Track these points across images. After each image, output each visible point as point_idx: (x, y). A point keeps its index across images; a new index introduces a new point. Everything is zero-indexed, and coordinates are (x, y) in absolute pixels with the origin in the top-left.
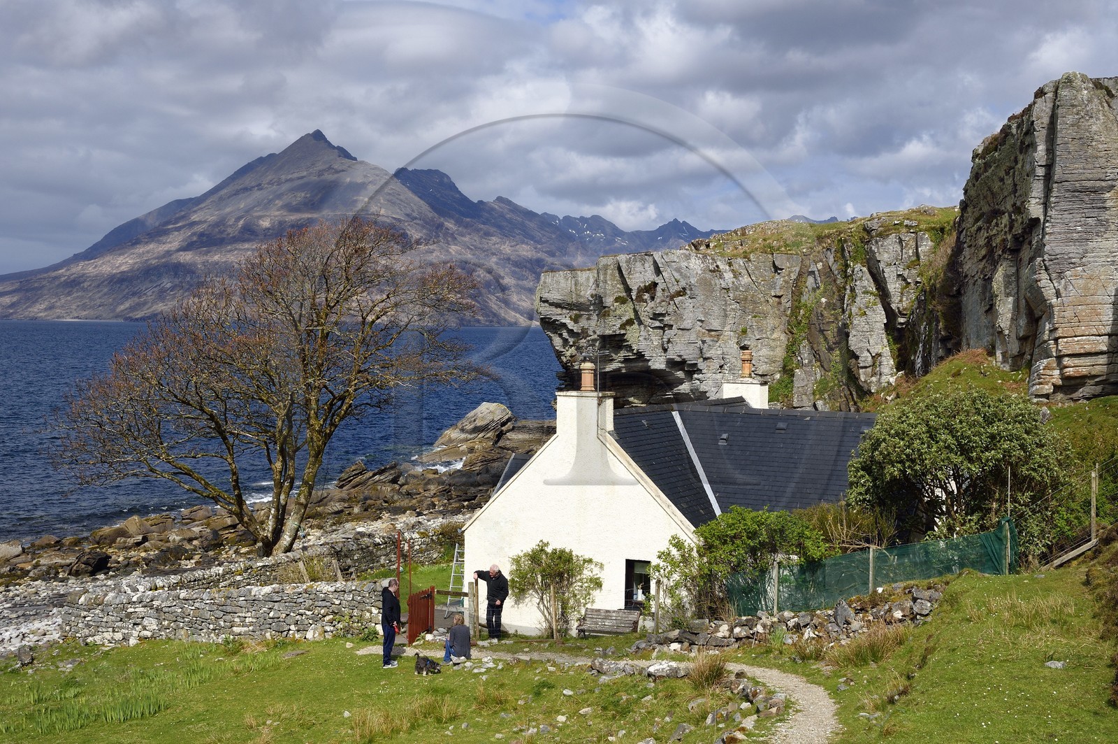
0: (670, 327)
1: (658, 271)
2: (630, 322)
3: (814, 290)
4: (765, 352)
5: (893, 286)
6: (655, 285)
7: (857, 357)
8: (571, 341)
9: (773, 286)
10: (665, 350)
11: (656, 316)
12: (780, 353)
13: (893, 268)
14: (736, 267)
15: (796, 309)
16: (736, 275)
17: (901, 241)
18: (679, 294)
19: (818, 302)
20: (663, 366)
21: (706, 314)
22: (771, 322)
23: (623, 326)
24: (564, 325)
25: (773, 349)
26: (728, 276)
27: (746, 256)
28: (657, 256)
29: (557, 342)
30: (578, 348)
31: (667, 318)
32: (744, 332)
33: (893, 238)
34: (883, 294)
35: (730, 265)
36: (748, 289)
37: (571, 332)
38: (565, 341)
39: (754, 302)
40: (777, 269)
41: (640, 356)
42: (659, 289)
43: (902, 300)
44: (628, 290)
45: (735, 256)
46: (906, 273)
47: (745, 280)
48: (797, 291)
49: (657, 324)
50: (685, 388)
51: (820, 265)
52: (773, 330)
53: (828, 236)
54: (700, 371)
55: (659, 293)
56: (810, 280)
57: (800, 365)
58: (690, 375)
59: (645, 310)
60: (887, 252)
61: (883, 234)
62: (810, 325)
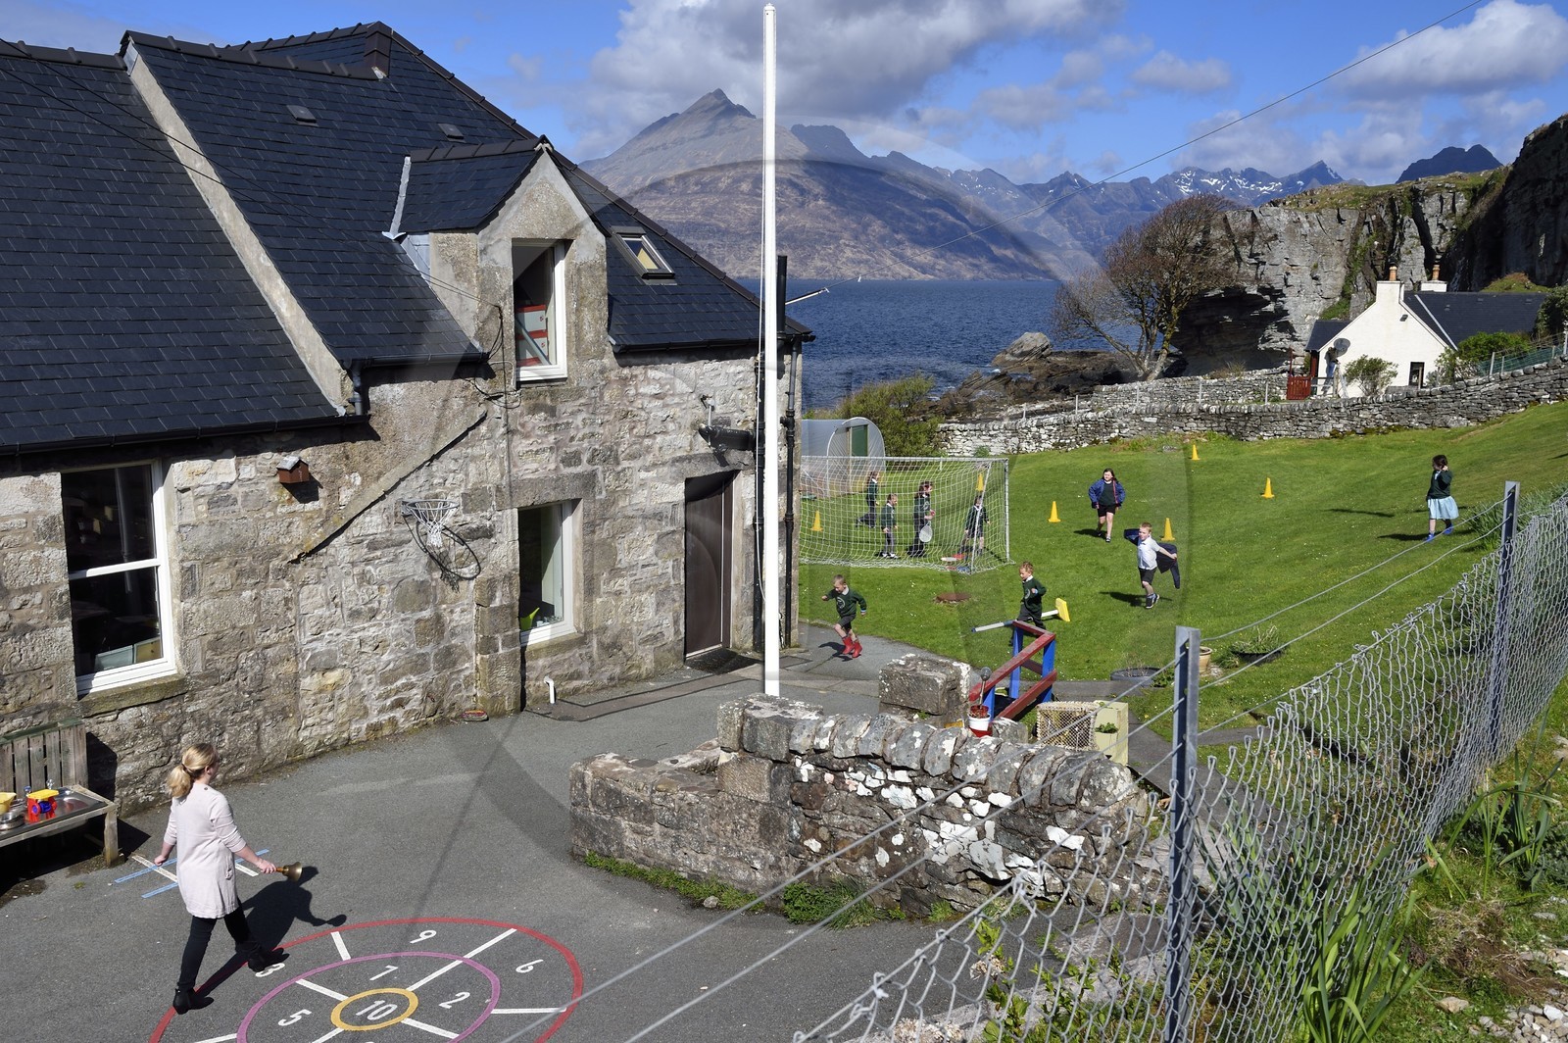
1: (1256, 223)
2: (1232, 260)
3: (1368, 235)
4: (1330, 281)
5: (1434, 232)
9: (1337, 233)
10: (1258, 281)
11: (1251, 256)
12: (1340, 282)
13: (1435, 219)
14: (1310, 219)
15: (1353, 250)
16: (1312, 225)
17: (1441, 199)
18: (1271, 239)
19: (1372, 245)
20: (1255, 292)
21: (1290, 254)
22: (1336, 259)
23: (1226, 263)
25: (1335, 279)
26: (1306, 225)
27: (1318, 211)
28: (1256, 211)
31: (1261, 257)
32: (1316, 267)
33: (1436, 196)
34: (1425, 238)
35: (1307, 217)
36: (1320, 234)
39: (1323, 245)
40: (1341, 220)
41: (1238, 285)
42: (1256, 235)
43: (1440, 242)
44: (1231, 236)
45: (1311, 211)
46: (1444, 223)
48: (1355, 239)
49: (1253, 261)
50: (1270, 307)
51: (1374, 217)
52: (1336, 265)
53: (1381, 196)
54: (1284, 295)
55: (1257, 239)
56: (1366, 228)
57: (1357, 291)
58: (1274, 299)
59: (1244, 251)
60: (1430, 207)
61: (1428, 195)
62: (1364, 260)
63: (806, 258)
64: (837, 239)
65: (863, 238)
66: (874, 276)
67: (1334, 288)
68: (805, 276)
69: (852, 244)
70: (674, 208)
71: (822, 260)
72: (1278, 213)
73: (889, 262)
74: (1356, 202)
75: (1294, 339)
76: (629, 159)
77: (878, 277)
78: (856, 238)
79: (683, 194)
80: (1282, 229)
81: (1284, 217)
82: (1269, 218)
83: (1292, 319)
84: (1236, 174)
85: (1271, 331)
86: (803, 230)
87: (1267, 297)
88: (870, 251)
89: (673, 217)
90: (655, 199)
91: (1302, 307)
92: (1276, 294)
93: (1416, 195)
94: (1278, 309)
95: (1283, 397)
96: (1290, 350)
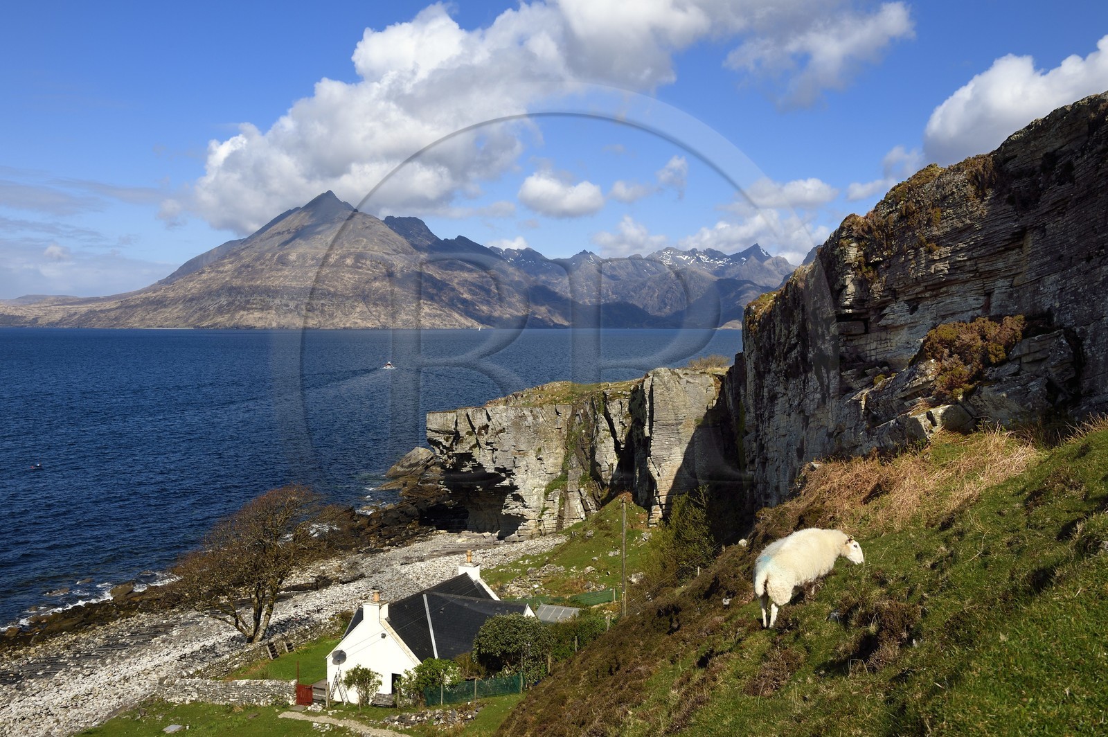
0: (497, 450)
1: (489, 419)
2: (474, 446)
3: (579, 424)
4: (551, 460)
5: (618, 428)
6: (487, 426)
7: (600, 466)
8: (445, 451)
9: (556, 423)
10: (494, 462)
11: (487, 444)
12: (560, 460)
13: (617, 418)
14: (535, 412)
15: (569, 435)
16: (535, 417)
17: (621, 403)
18: (501, 431)
19: (581, 432)
20: (493, 471)
21: (516, 441)
22: (555, 443)
23: (471, 449)
24: (441, 443)
25: (556, 459)
26: (530, 419)
27: (541, 406)
28: (488, 409)
30: (449, 457)
31: (494, 445)
32: (540, 450)
33: (617, 401)
34: (614, 433)
35: (531, 412)
36: (541, 425)
37: (444, 447)
38: (442, 452)
39: (545, 433)
40: (558, 413)
41: (480, 465)
42: (490, 428)
43: (621, 437)
44: (473, 428)
45: (535, 406)
46: (624, 422)
47: (540, 420)
48: (570, 427)
49: (490, 448)
50: (506, 482)
51: (582, 411)
52: (556, 448)
53: (586, 395)
54: (514, 474)
55: (490, 431)
56: (577, 418)
57: (571, 468)
58: (508, 476)
59: (483, 440)
60: (614, 408)
61: (612, 399)
62: (577, 444)
67: (556, 465)
70: (296, 277)
72: (506, 410)
74: (569, 398)
75: (525, 507)
76: (261, 240)
79: (302, 266)
80: (509, 423)
81: (512, 414)
82: (498, 416)
83: (521, 492)
84: (700, 252)
85: (509, 500)
87: (503, 475)
89: (294, 284)
90: (281, 270)
91: (530, 482)
93: (606, 399)
94: (511, 484)
95: (291, 702)
96: (523, 515)
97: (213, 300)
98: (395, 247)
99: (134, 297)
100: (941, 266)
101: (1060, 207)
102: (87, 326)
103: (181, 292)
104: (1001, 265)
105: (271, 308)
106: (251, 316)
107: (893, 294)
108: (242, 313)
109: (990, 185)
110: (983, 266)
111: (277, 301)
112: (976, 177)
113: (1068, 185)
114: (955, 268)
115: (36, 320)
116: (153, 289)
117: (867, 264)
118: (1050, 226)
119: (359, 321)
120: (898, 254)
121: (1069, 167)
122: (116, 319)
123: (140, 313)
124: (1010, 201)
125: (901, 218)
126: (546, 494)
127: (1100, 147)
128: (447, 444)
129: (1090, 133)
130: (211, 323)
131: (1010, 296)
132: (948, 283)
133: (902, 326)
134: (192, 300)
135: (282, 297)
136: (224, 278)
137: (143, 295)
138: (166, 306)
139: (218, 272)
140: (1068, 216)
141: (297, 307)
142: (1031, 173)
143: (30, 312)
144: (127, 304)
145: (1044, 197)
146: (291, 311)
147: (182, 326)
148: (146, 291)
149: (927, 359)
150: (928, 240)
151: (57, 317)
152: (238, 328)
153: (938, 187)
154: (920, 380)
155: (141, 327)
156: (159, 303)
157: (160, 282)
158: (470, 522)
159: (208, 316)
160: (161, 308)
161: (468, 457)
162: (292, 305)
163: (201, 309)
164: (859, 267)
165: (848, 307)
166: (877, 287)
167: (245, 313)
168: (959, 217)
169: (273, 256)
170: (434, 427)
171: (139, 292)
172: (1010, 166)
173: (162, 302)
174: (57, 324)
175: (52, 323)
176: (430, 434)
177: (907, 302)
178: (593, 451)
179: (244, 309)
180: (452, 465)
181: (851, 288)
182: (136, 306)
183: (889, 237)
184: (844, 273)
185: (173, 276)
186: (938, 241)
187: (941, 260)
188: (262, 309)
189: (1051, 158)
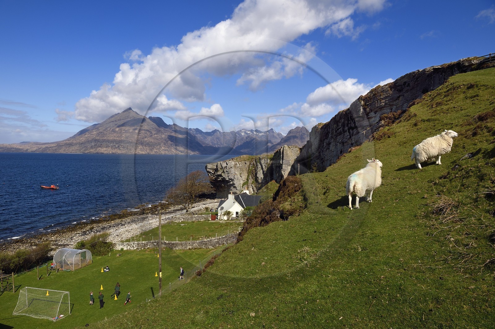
1: (227, 164)
2: (222, 172)
3: (252, 167)
4: (244, 177)
5: (264, 167)
6: (227, 166)
7: (258, 178)
9: (245, 166)
10: (228, 177)
11: (227, 172)
12: (246, 177)
13: (264, 164)
14: (239, 163)
15: (249, 170)
16: (239, 164)
17: (265, 160)
18: (230, 168)
19: (252, 169)
20: (228, 179)
21: (235, 171)
22: (245, 172)
24: (211, 172)
25: (245, 176)
26: (238, 165)
27: (241, 161)
28: (227, 162)
29: (210, 175)
30: (213, 176)
31: (228, 172)
32: (241, 174)
34: (262, 168)
36: (241, 167)
37: (212, 173)
38: (211, 175)
39: (242, 169)
40: (246, 163)
41: (224, 178)
43: (265, 169)
44: (222, 167)
45: (239, 161)
46: (266, 165)
47: (241, 165)
48: (249, 167)
50: (231, 183)
51: (253, 163)
52: (245, 173)
53: (254, 158)
54: (234, 180)
55: (227, 168)
56: (251, 165)
57: (250, 179)
59: (225, 170)
60: (263, 161)
61: (262, 159)
62: (251, 172)
63: (152, 149)
64: (160, 144)
65: (167, 144)
66: (169, 153)
67: (245, 178)
68: (152, 153)
69: (164, 146)
70: (118, 136)
71: (156, 150)
72: (232, 162)
73: (173, 150)
74: (249, 159)
75: (237, 190)
76: (106, 124)
77: (170, 154)
78: (165, 144)
79: (120, 133)
80: (233, 166)
81: (233, 163)
82: (230, 164)
83: (236, 185)
84: (254, 131)
85: (232, 188)
86: (151, 142)
87: (230, 181)
88: (168, 147)
89: (117, 139)
90: (113, 134)
91: (238, 183)
92: (232, 180)
93: (260, 159)
94: (233, 183)
95: (210, 220)
96: (236, 192)
97: (89, 144)
98: (152, 127)
99: (61, 143)
100: (383, 104)
101: (407, 91)
102: (45, 152)
103: (78, 141)
104: (395, 103)
105: (109, 147)
106: (102, 149)
107: (371, 110)
108: (99, 148)
109: (393, 88)
110: (391, 104)
111: (112, 144)
112: (390, 86)
113: (409, 87)
114: (386, 104)
115: (27, 150)
116: (68, 140)
117: (365, 105)
118: (405, 95)
119: (140, 151)
120: (373, 102)
121: (409, 84)
122: (55, 150)
123: (64, 148)
124: (397, 91)
125: (374, 95)
126: (243, 186)
127: (415, 80)
128: (213, 173)
129: (413, 78)
130: (89, 151)
131: (396, 109)
132: (384, 107)
133: (373, 117)
134: (82, 144)
135: (113, 143)
136: (93, 136)
137: (65, 142)
138: (73, 146)
139: (91, 134)
140: (409, 93)
141: (118, 146)
142: (401, 85)
143: (25, 148)
144: (59, 145)
145: (404, 90)
146: (116, 148)
147: (78, 153)
148: (66, 140)
149: (382, 120)
150: (380, 99)
151: (34, 149)
152: (98, 153)
153: (382, 89)
154: (380, 124)
155: (64, 153)
156: (71, 145)
157: (70, 138)
158: (217, 196)
159: (88, 149)
160: (71, 146)
161: (221, 175)
162: (117, 146)
163: (85, 147)
164: (364, 105)
165: (361, 114)
166: (368, 109)
167: (101, 148)
168: (387, 94)
169: (110, 129)
170: (210, 167)
171: (63, 141)
172: (397, 84)
173: (72, 144)
174: (35, 151)
175: (33, 151)
176: (208, 170)
177: (374, 112)
178: (256, 174)
179: (100, 147)
180: (215, 178)
181: (362, 110)
182: (62, 145)
183: (371, 99)
184: (360, 107)
185: (75, 135)
186: (382, 99)
187: (383, 103)
188: (106, 147)
189: (405, 83)
